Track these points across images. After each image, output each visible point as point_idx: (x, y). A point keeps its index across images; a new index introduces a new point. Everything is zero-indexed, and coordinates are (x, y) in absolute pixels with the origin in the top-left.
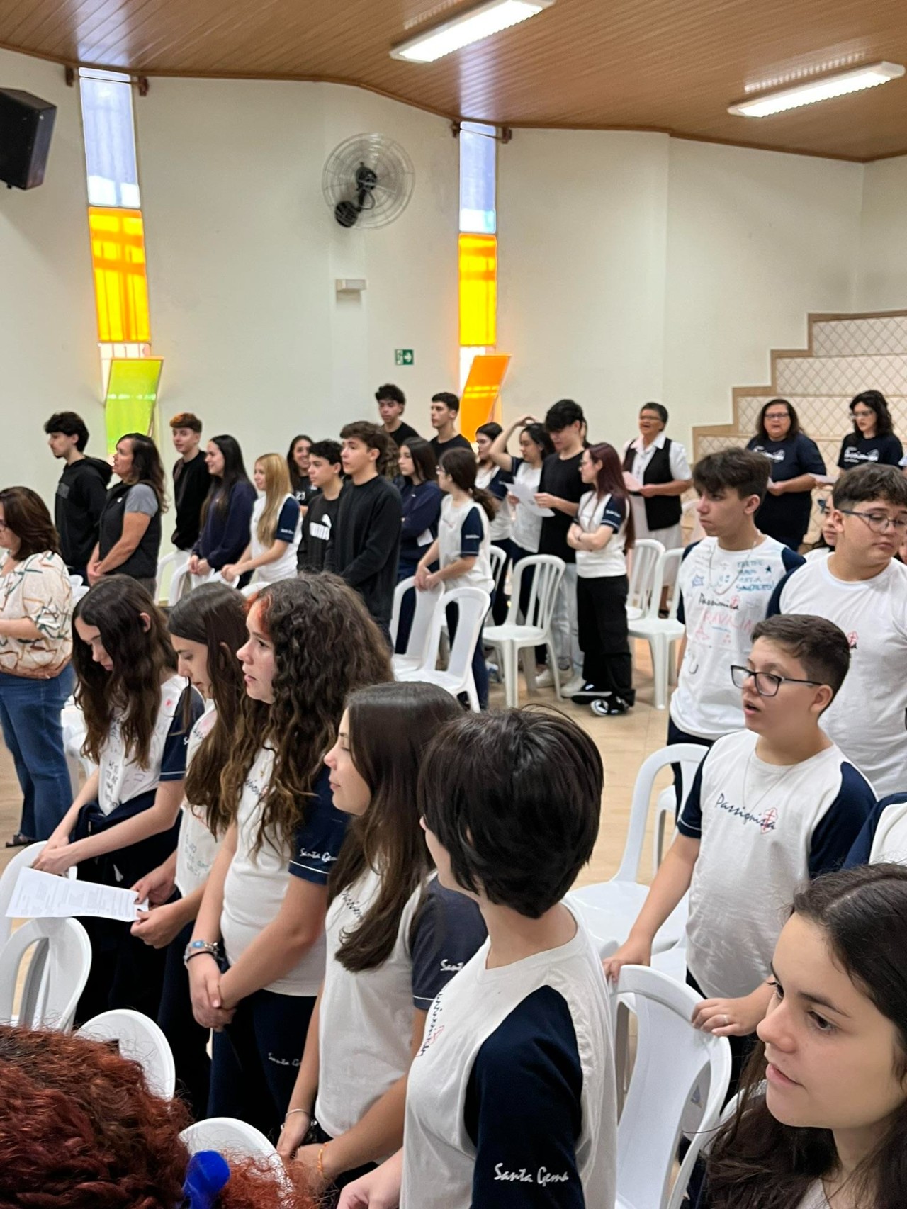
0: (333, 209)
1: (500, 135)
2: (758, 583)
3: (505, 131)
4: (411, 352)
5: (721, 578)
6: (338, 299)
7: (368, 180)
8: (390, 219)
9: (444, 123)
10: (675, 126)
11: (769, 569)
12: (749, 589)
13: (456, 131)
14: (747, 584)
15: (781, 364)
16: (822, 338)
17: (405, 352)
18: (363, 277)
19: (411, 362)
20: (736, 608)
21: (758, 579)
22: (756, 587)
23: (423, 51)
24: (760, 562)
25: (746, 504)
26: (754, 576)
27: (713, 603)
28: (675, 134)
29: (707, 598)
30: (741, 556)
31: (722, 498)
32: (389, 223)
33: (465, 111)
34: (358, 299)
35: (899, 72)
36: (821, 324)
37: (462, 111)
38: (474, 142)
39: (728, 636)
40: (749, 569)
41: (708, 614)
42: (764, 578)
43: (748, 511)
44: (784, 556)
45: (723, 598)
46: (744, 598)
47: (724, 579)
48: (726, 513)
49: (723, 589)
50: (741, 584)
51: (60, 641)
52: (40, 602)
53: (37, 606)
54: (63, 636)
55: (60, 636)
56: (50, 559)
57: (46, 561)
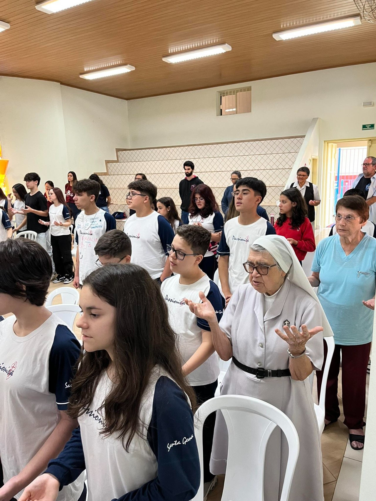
2: (97, 225)
5: (86, 225)
10: (61, 80)
11: (100, 221)
12: (95, 228)
14: (94, 226)
15: (109, 165)
16: (121, 156)
20: (91, 234)
21: (97, 224)
22: (97, 227)
24: (97, 218)
25: (90, 198)
26: (96, 223)
27: (84, 234)
28: (62, 83)
29: (82, 232)
30: (92, 216)
31: (81, 195)
35: (133, 69)
36: (121, 152)
39: (90, 244)
40: (94, 221)
41: (83, 238)
42: (100, 224)
43: (92, 200)
44: (105, 216)
45: (87, 232)
46: (94, 231)
47: (87, 225)
48: (83, 200)
49: (87, 229)
50: (92, 226)
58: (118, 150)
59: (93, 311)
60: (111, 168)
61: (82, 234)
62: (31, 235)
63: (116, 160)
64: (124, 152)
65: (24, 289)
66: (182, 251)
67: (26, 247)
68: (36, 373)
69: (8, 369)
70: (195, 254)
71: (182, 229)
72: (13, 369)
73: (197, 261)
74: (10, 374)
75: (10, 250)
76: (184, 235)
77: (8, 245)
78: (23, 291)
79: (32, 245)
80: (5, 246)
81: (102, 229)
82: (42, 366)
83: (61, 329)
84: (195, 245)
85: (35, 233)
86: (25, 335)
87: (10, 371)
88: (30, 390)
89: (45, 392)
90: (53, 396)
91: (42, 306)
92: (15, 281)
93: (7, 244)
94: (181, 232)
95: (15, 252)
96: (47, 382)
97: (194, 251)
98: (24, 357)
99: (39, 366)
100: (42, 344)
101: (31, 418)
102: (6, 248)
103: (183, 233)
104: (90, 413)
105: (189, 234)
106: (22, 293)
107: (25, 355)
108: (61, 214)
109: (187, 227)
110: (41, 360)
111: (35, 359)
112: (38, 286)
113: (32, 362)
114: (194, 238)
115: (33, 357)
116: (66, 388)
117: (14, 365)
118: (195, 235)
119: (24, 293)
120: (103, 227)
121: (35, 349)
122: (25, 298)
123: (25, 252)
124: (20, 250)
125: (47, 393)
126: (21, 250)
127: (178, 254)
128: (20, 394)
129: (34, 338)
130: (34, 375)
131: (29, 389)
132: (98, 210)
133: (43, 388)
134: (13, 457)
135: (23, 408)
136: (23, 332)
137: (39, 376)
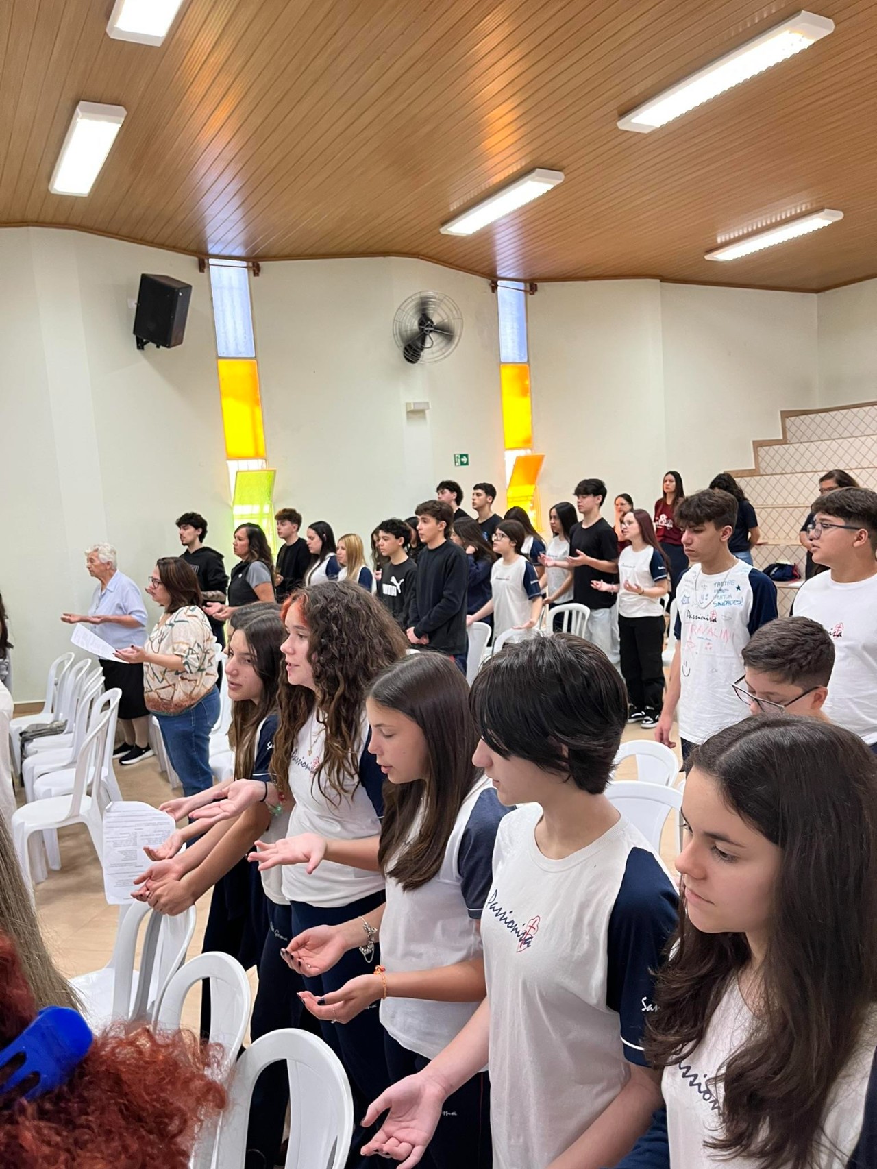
0: (402, 349)
1: (528, 288)
2: (730, 599)
3: (532, 285)
4: (467, 456)
5: (702, 598)
6: (408, 418)
7: (427, 326)
8: (446, 354)
9: (484, 283)
10: (663, 273)
11: (739, 588)
12: (723, 604)
13: (494, 288)
14: (722, 601)
15: (762, 451)
16: (793, 429)
17: (462, 456)
18: (427, 400)
19: (467, 464)
20: (715, 620)
21: (730, 596)
22: (728, 603)
23: (464, 227)
24: (732, 582)
25: (721, 533)
26: (727, 593)
27: (697, 618)
28: (664, 279)
29: (692, 614)
30: (719, 577)
31: (701, 532)
32: (445, 357)
33: (500, 273)
34: (424, 417)
35: (839, 216)
36: (792, 419)
37: (498, 273)
38: (509, 295)
39: (709, 644)
40: (723, 588)
41: (694, 627)
42: (736, 595)
43: (724, 539)
44: (750, 577)
45: (704, 613)
46: (721, 612)
47: (705, 597)
48: (707, 542)
49: (703, 606)
50: (717, 601)
51: (200, 673)
52: (187, 644)
53: (185, 647)
54: (203, 670)
55: (200, 670)
56: (192, 610)
57: (189, 613)
58: (786, 415)
59: (721, 845)
60: (767, 458)
61: (690, 617)
62: (578, 612)
63: (781, 437)
64: (802, 417)
65: (565, 753)
67: (573, 658)
68: (580, 954)
69: (521, 929)
72: (532, 932)
74: (526, 941)
77: (537, 650)
78: (562, 758)
79: (586, 653)
80: (531, 651)
81: (741, 608)
82: (594, 940)
83: (640, 861)
86: (560, 857)
87: (524, 934)
88: (566, 990)
89: (598, 1004)
90: (615, 1017)
91: (599, 796)
92: (546, 734)
93: (534, 648)
95: (550, 665)
96: (603, 983)
98: (554, 909)
99: (587, 939)
102: (532, 658)
104: (692, 1078)
106: (559, 762)
107: (558, 904)
108: (647, 568)
110: (591, 923)
111: (580, 919)
112: (596, 751)
113: (572, 924)
115: (574, 915)
116: (643, 1010)
117: (533, 921)
119: (564, 764)
120: (743, 604)
121: (579, 896)
122: (565, 775)
124: (559, 666)
125: (603, 1007)
126: (561, 663)
128: (544, 994)
130: (575, 958)
131: (563, 988)
132: (734, 563)
133: (593, 993)
134: (521, 1140)
135: (550, 1028)
136: (555, 847)
137: (586, 961)
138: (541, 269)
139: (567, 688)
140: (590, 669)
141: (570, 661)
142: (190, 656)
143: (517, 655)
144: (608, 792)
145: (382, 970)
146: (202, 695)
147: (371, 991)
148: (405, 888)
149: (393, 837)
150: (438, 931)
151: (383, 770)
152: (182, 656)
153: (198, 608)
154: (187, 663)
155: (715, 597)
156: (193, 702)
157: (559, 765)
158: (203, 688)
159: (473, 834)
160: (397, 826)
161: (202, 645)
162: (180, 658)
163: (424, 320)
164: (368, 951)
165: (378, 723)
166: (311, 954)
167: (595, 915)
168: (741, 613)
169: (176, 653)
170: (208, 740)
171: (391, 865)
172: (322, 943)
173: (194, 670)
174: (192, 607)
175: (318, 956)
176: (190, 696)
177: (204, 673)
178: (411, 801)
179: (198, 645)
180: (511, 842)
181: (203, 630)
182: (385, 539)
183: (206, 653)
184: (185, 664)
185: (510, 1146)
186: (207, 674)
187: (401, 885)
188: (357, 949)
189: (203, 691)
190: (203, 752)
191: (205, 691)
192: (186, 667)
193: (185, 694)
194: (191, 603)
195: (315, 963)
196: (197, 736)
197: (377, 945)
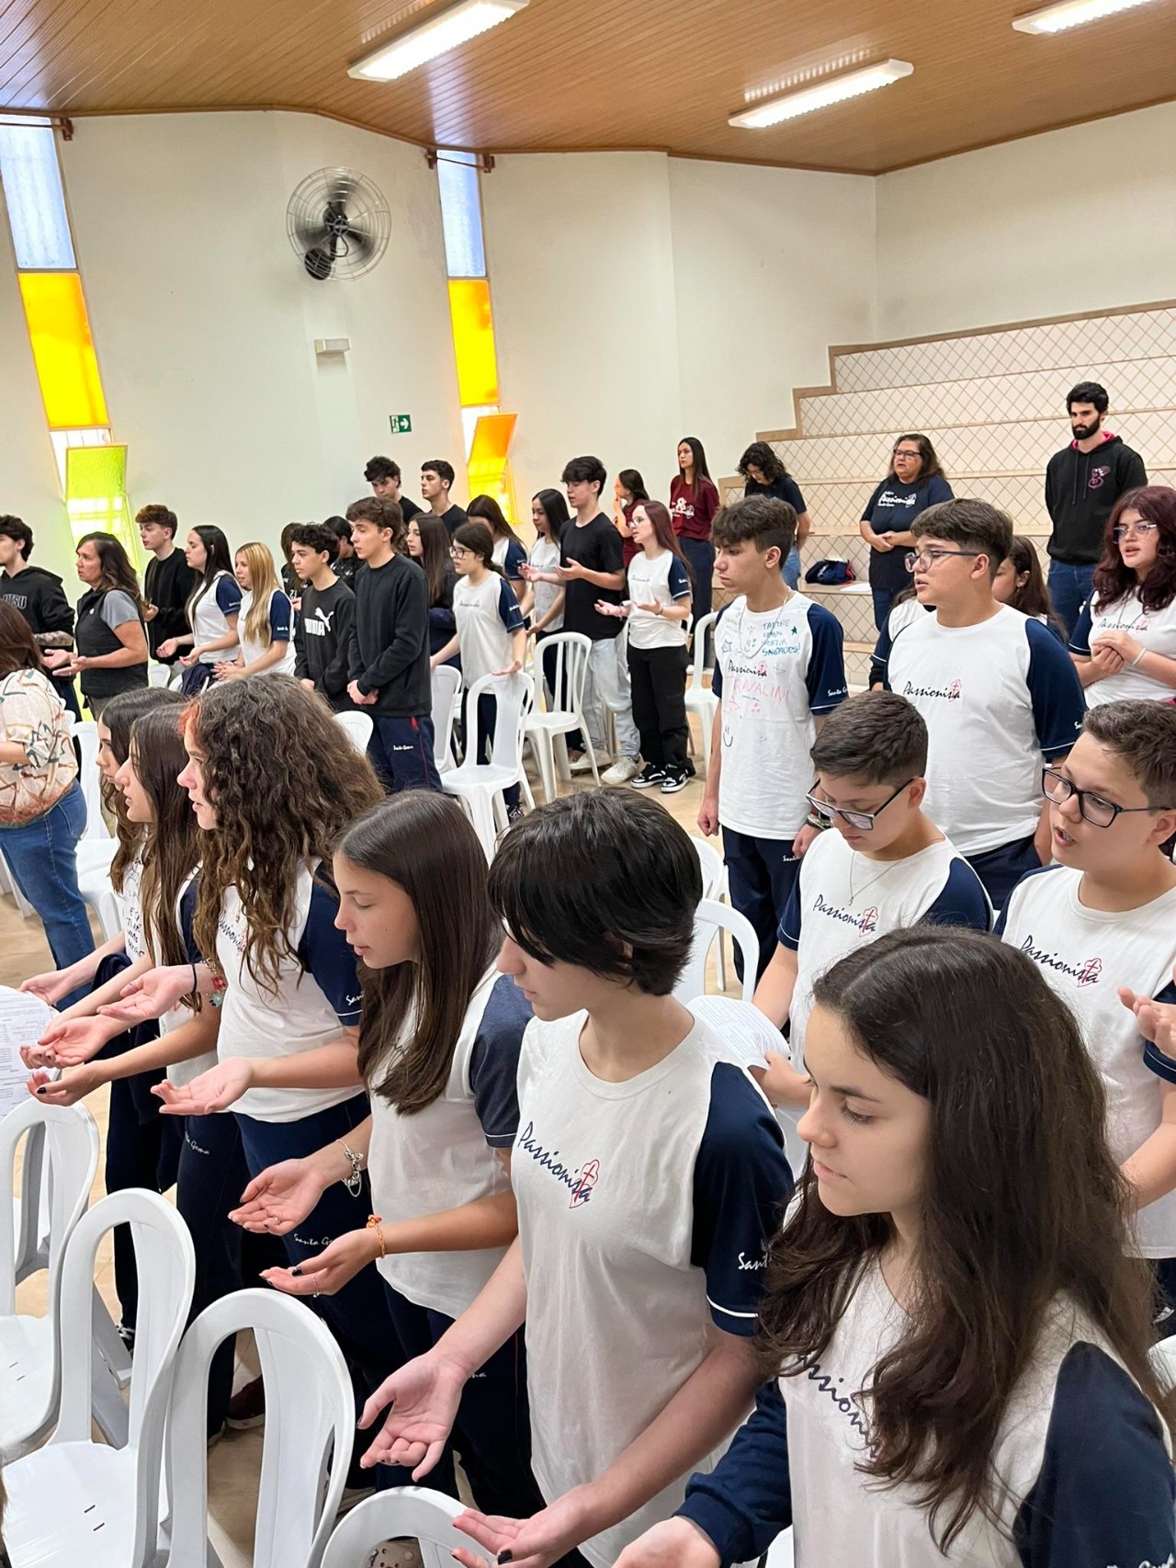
0: (303, 258)
1: (482, 164)
2: (784, 646)
3: (486, 158)
4: (408, 417)
5: (748, 644)
6: (319, 364)
7: (339, 223)
9: (416, 153)
10: (669, 144)
11: (794, 630)
12: (775, 653)
13: (432, 161)
14: (773, 648)
15: (805, 403)
16: (845, 372)
17: (401, 418)
18: (345, 337)
19: (409, 429)
20: (764, 674)
21: (784, 641)
22: (781, 650)
23: (385, 67)
24: (786, 623)
25: (766, 557)
26: (779, 638)
27: (742, 670)
28: (673, 152)
29: (736, 665)
30: (769, 616)
31: (739, 552)
33: (440, 138)
34: (343, 362)
35: (907, 70)
36: (844, 357)
37: (437, 138)
38: (454, 174)
39: (756, 705)
40: (774, 631)
41: (738, 683)
42: (790, 640)
43: (770, 565)
44: (809, 615)
45: (751, 665)
46: (772, 663)
47: (752, 643)
48: (746, 567)
49: (750, 655)
50: (767, 648)
51: (51, 765)
52: (29, 726)
53: (27, 731)
54: (56, 760)
55: (50, 761)
56: (29, 676)
57: (25, 680)
58: (835, 352)
59: (853, 1104)
60: (812, 414)
61: (733, 670)
62: (575, 644)
63: (829, 384)
64: (856, 356)
65: (630, 954)
66: (1105, 795)
67: (633, 824)
68: (658, 1206)
69: (573, 1177)
70: (1152, 809)
71: (1109, 717)
72: (589, 1181)
73: (1161, 834)
74: (582, 1193)
75: (590, 830)
76: (1118, 741)
77: (583, 816)
78: (624, 959)
80: (575, 818)
81: (798, 657)
82: (674, 1188)
83: (725, 1076)
84: (1161, 776)
85: (585, 640)
86: (620, 1079)
87: (578, 1183)
88: (638, 1252)
89: (680, 1264)
90: (700, 1272)
91: (667, 997)
92: (603, 930)
93: (579, 812)
94: (1107, 727)
96: (687, 1238)
97: (1152, 800)
98: (618, 1149)
99: (665, 1186)
100: (670, 1121)
101: (636, 1331)
102: (577, 827)
103: (1115, 732)
104: (823, 1382)
105: (1140, 737)
106: (620, 964)
107: (621, 1145)
108: (664, 582)
109: (1130, 711)
110: (670, 1167)
111: (654, 1163)
112: (671, 949)
113: (644, 1169)
114: (1156, 751)
115: (646, 1157)
116: (740, 1268)
117: (589, 1167)
118: (1163, 739)
119: (627, 965)
120: (801, 651)
121: (651, 1132)
122: (628, 980)
123: (628, 836)
124: (616, 837)
125: (686, 1266)
126: (619, 833)
127: (1087, 805)
128: (610, 1258)
129: (647, 1093)
130: (650, 1211)
131: (635, 1250)
132: (790, 596)
133: (674, 1253)
134: (578, 1428)
135: (617, 1299)
136: (610, 1066)
137: (664, 1216)
138: (497, 135)
139: (629, 866)
140: (656, 836)
141: (630, 830)
142: (36, 743)
143: (556, 824)
144: (679, 993)
145: (377, 1221)
146: (58, 795)
147: (364, 1251)
148: (400, 1111)
149: (379, 1037)
150: (447, 1159)
151: (357, 951)
152: (24, 744)
153: (36, 672)
154: (32, 753)
155: (764, 643)
156: (45, 807)
157: (620, 968)
158: (57, 786)
159: (488, 1040)
160: (382, 1022)
161: (50, 726)
162: (21, 746)
163: (335, 212)
164: (353, 1183)
165: (351, 889)
166: (277, 1200)
167: (674, 1156)
168: (798, 664)
169: (13, 738)
170: (74, 856)
171: (379, 1078)
172: (292, 1182)
173: (42, 762)
174: (28, 671)
175: (288, 1201)
176: (40, 799)
177: (57, 764)
178: (399, 992)
179: (46, 727)
180: (543, 1054)
181: (50, 706)
182: (302, 554)
183: (57, 736)
184: (29, 754)
185: (562, 1435)
186: (60, 765)
187: (394, 1107)
188: (340, 1184)
189: (59, 791)
190: (69, 874)
191: (62, 789)
192: (32, 759)
193: (33, 796)
194: (26, 665)
195: (286, 1215)
196: (58, 853)
197: (365, 1174)
